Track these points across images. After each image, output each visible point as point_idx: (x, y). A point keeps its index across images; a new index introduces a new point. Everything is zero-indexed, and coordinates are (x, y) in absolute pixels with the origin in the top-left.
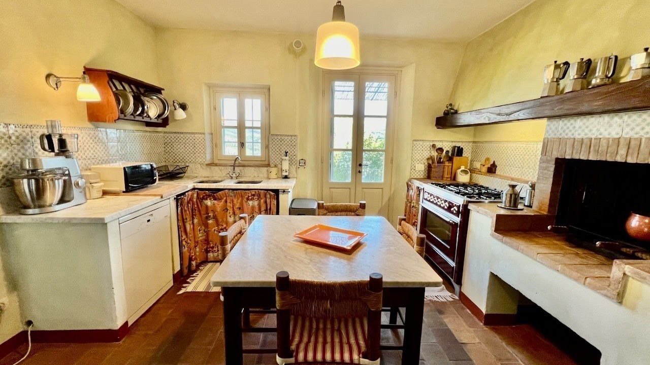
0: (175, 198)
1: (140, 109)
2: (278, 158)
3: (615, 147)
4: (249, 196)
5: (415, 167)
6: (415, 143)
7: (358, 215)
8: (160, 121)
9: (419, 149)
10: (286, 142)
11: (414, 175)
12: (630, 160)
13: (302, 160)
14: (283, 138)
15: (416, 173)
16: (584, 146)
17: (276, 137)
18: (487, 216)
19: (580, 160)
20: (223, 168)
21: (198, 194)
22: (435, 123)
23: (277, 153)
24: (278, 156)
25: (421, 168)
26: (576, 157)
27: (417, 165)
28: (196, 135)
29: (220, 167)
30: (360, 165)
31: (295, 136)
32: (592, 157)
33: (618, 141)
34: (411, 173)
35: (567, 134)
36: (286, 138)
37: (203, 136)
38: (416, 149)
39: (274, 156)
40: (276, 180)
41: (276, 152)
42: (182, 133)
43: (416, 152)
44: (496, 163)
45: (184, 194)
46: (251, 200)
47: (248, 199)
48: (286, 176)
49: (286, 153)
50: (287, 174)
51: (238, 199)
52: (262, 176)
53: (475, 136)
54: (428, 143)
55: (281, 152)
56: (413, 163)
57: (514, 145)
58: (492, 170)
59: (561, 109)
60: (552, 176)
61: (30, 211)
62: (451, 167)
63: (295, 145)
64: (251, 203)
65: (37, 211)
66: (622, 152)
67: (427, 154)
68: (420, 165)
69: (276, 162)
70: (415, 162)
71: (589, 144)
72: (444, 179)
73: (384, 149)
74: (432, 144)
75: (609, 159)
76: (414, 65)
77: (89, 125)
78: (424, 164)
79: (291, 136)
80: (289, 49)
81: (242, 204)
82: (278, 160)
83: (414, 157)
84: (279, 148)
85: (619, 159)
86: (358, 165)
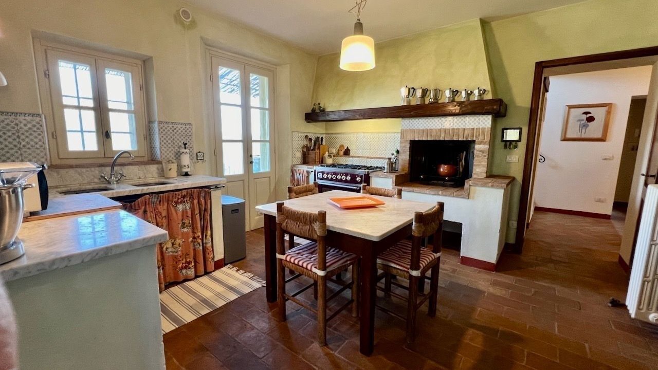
2: (170, 152)
3: (439, 133)
4: (178, 199)
5: (295, 155)
7: (314, 194)
9: (297, 139)
10: (179, 131)
11: (295, 162)
12: (447, 139)
13: (199, 152)
14: (175, 126)
15: (296, 160)
16: (424, 133)
17: (166, 126)
18: (388, 178)
19: (423, 141)
20: (84, 170)
22: (304, 118)
23: (169, 146)
24: (170, 150)
25: (299, 155)
26: (421, 139)
27: (296, 153)
28: (22, 118)
29: (79, 170)
30: (251, 156)
31: (190, 124)
32: (429, 139)
33: (440, 130)
34: (293, 160)
35: (414, 127)
36: (179, 126)
37: (38, 119)
38: (294, 139)
39: (165, 150)
41: (167, 144)
43: (295, 142)
44: (349, 148)
46: (181, 203)
47: (177, 203)
48: (186, 172)
49: (185, 144)
52: (151, 176)
53: (326, 129)
54: (299, 135)
55: (174, 143)
56: (293, 153)
57: (363, 135)
58: (347, 152)
59: (416, 113)
60: (409, 150)
62: (320, 152)
63: (190, 136)
64: (180, 207)
66: (443, 135)
67: (301, 143)
68: (298, 153)
69: (168, 156)
70: (294, 151)
71: (428, 132)
72: (316, 163)
73: (268, 139)
74: (304, 135)
75: (437, 139)
76: (288, 66)
78: (300, 152)
79: (186, 124)
80: (175, 17)
82: (170, 154)
83: (293, 146)
84: (172, 139)
85: (442, 139)
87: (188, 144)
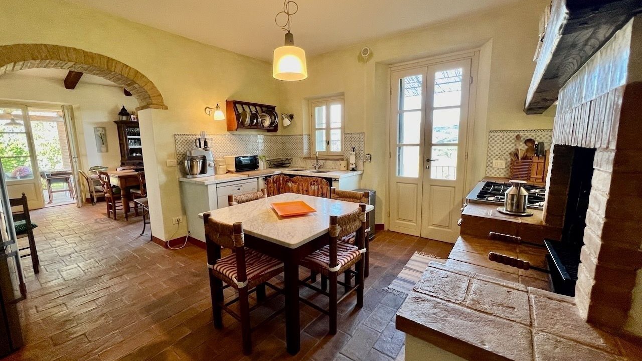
0: (263, 179)
1: (255, 121)
4: (311, 182)
5: (492, 163)
6: (492, 134)
8: (272, 128)
9: (498, 141)
10: (355, 139)
11: (490, 173)
13: (368, 155)
14: (353, 136)
15: (493, 171)
17: (348, 136)
20: (313, 161)
21: (283, 178)
25: (501, 164)
27: (494, 161)
28: (298, 137)
29: (311, 160)
30: (429, 160)
31: (363, 133)
34: (486, 171)
36: (356, 135)
37: (302, 137)
38: (493, 141)
39: (347, 152)
40: (344, 172)
42: (290, 136)
43: (493, 145)
45: (270, 176)
46: (313, 184)
47: (311, 184)
48: (353, 168)
49: (354, 148)
50: (354, 166)
51: (306, 184)
54: (511, 134)
56: (489, 159)
61: (188, 176)
62: (543, 164)
63: (362, 142)
64: (313, 187)
65: (191, 176)
67: (510, 147)
68: (499, 161)
69: (348, 156)
70: (492, 157)
72: (531, 180)
73: (457, 142)
74: (516, 134)
76: (491, 40)
77: (228, 133)
78: (506, 160)
79: (360, 133)
80: (358, 57)
81: (308, 188)
83: (490, 151)
86: (426, 160)
87: (355, 148)
